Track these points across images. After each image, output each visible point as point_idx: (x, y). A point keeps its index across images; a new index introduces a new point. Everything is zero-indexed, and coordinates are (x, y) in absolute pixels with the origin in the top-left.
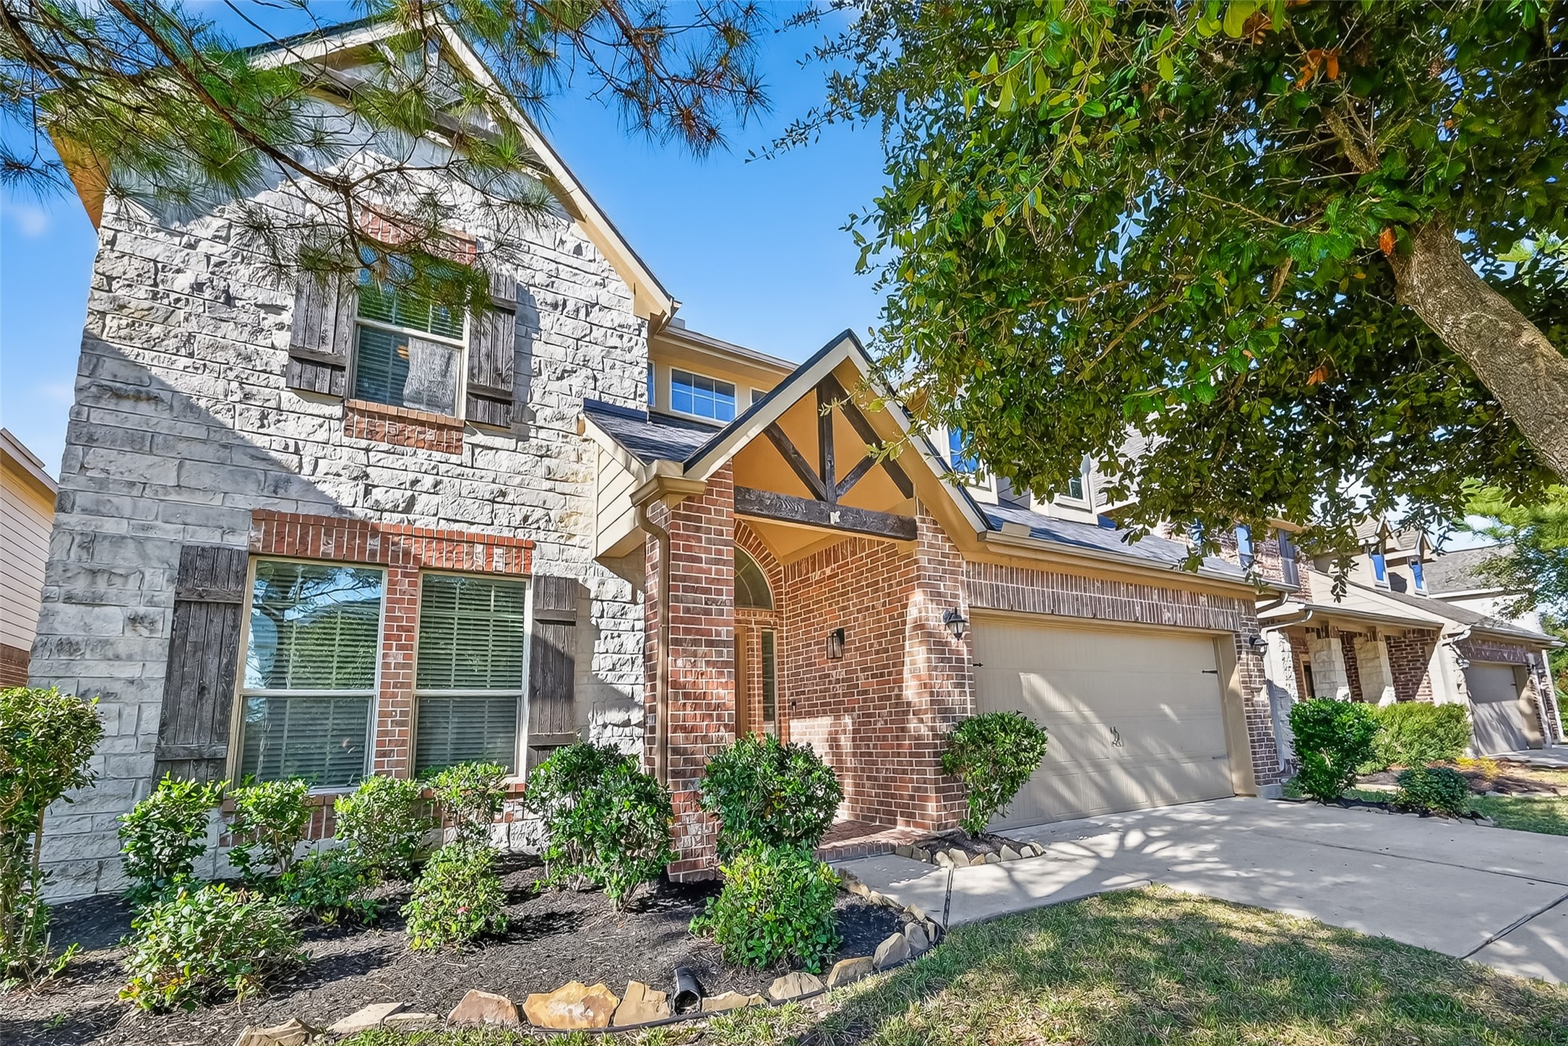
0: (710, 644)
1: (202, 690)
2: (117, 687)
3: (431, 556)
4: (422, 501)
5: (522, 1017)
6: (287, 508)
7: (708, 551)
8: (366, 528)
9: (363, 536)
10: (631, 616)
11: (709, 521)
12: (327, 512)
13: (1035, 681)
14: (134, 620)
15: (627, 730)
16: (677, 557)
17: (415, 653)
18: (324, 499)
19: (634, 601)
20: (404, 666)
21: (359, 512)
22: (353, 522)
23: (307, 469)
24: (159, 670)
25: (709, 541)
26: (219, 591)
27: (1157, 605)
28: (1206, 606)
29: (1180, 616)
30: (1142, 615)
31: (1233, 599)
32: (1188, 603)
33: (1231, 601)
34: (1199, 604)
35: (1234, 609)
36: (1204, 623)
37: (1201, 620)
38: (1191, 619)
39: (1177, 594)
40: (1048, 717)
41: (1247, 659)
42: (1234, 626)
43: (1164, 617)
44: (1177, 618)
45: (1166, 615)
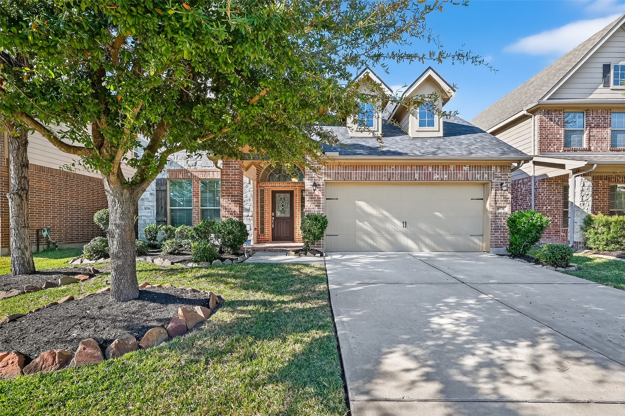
0: (232, 196)
1: (162, 207)
2: (150, 207)
3: (201, 176)
4: (198, 162)
5: (153, 262)
6: (173, 168)
7: (232, 172)
8: (187, 171)
9: (187, 173)
10: (249, 187)
11: (232, 164)
12: (180, 168)
13: (362, 204)
14: (151, 194)
15: (248, 218)
16: (224, 175)
17: (200, 199)
18: (179, 166)
19: (250, 183)
20: (197, 202)
21: (186, 167)
22: (185, 170)
23: (176, 159)
24: (155, 204)
25: (232, 169)
26: (163, 188)
27: (430, 173)
28: (467, 171)
29: (446, 176)
30: (419, 178)
31: (491, 166)
32: (454, 171)
33: (489, 167)
34: (462, 171)
35: (491, 170)
36: (464, 179)
37: (462, 177)
38: (454, 177)
39: (446, 167)
40: (366, 216)
41: (496, 193)
42: (488, 178)
43: (434, 178)
44: (443, 178)
45: (436, 177)
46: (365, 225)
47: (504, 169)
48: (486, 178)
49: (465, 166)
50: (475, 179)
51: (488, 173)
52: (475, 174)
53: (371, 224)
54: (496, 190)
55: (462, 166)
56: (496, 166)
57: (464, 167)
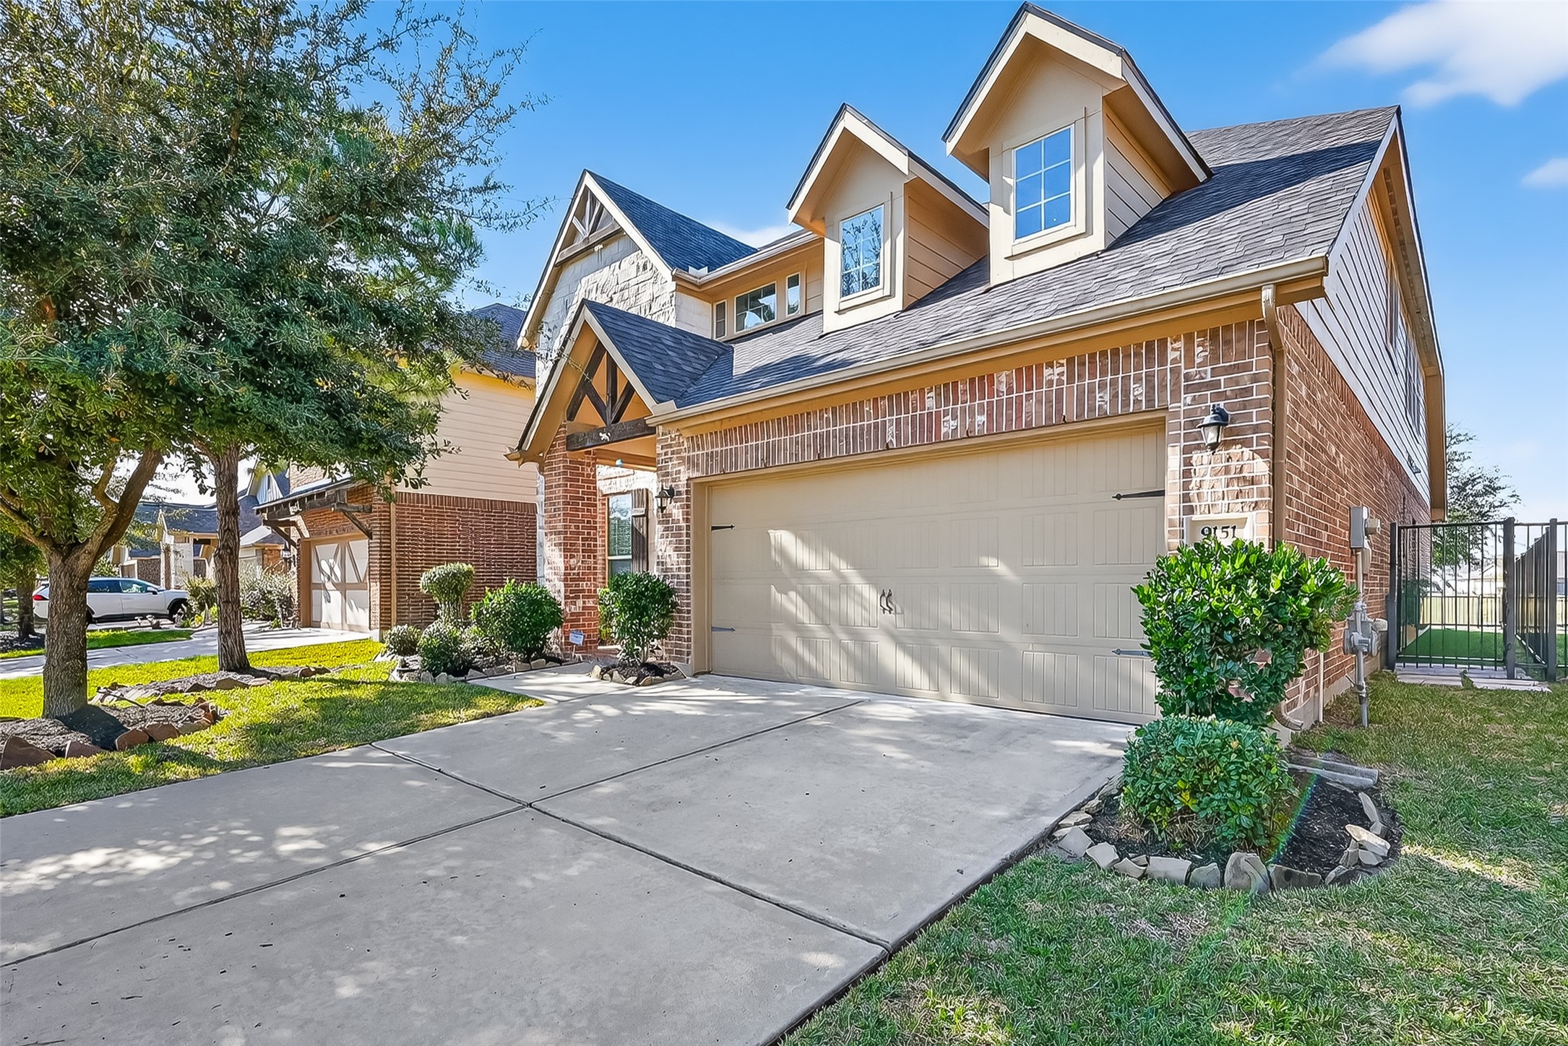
13: (784, 538)
27: (930, 414)
28: (1060, 382)
29: (981, 419)
30: (898, 438)
31: (1163, 343)
32: (1010, 391)
33: (1154, 350)
34: (1040, 386)
35: (1163, 362)
36: (1049, 417)
37: (1039, 413)
38: (1009, 420)
39: (981, 383)
40: (795, 576)
41: (1188, 462)
42: (1150, 400)
43: (943, 430)
44: (972, 423)
45: (948, 426)
46: (790, 600)
47: (1228, 342)
48: (1137, 402)
49: (1050, 365)
50: (1092, 409)
51: (1150, 376)
52: (1092, 391)
53: (807, 598)
54: (1187, 450)
55: (1039, 367)
56: (1189, 338)
57: (1047, 372)
